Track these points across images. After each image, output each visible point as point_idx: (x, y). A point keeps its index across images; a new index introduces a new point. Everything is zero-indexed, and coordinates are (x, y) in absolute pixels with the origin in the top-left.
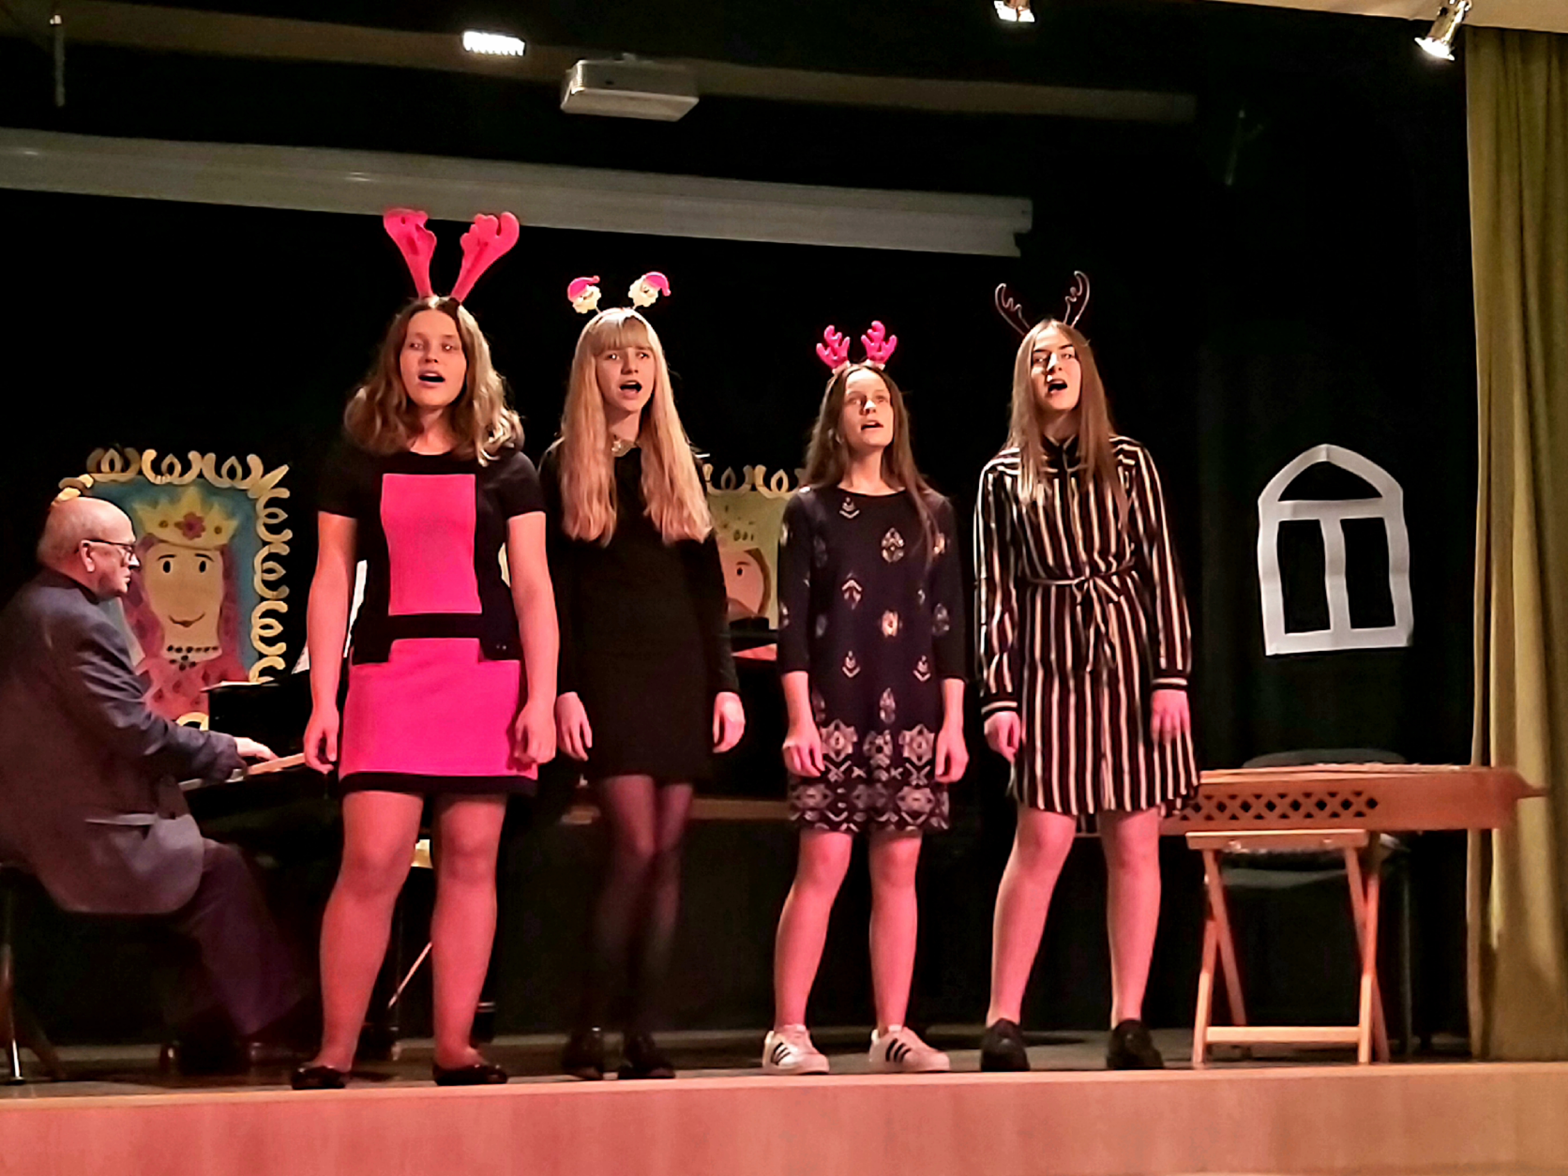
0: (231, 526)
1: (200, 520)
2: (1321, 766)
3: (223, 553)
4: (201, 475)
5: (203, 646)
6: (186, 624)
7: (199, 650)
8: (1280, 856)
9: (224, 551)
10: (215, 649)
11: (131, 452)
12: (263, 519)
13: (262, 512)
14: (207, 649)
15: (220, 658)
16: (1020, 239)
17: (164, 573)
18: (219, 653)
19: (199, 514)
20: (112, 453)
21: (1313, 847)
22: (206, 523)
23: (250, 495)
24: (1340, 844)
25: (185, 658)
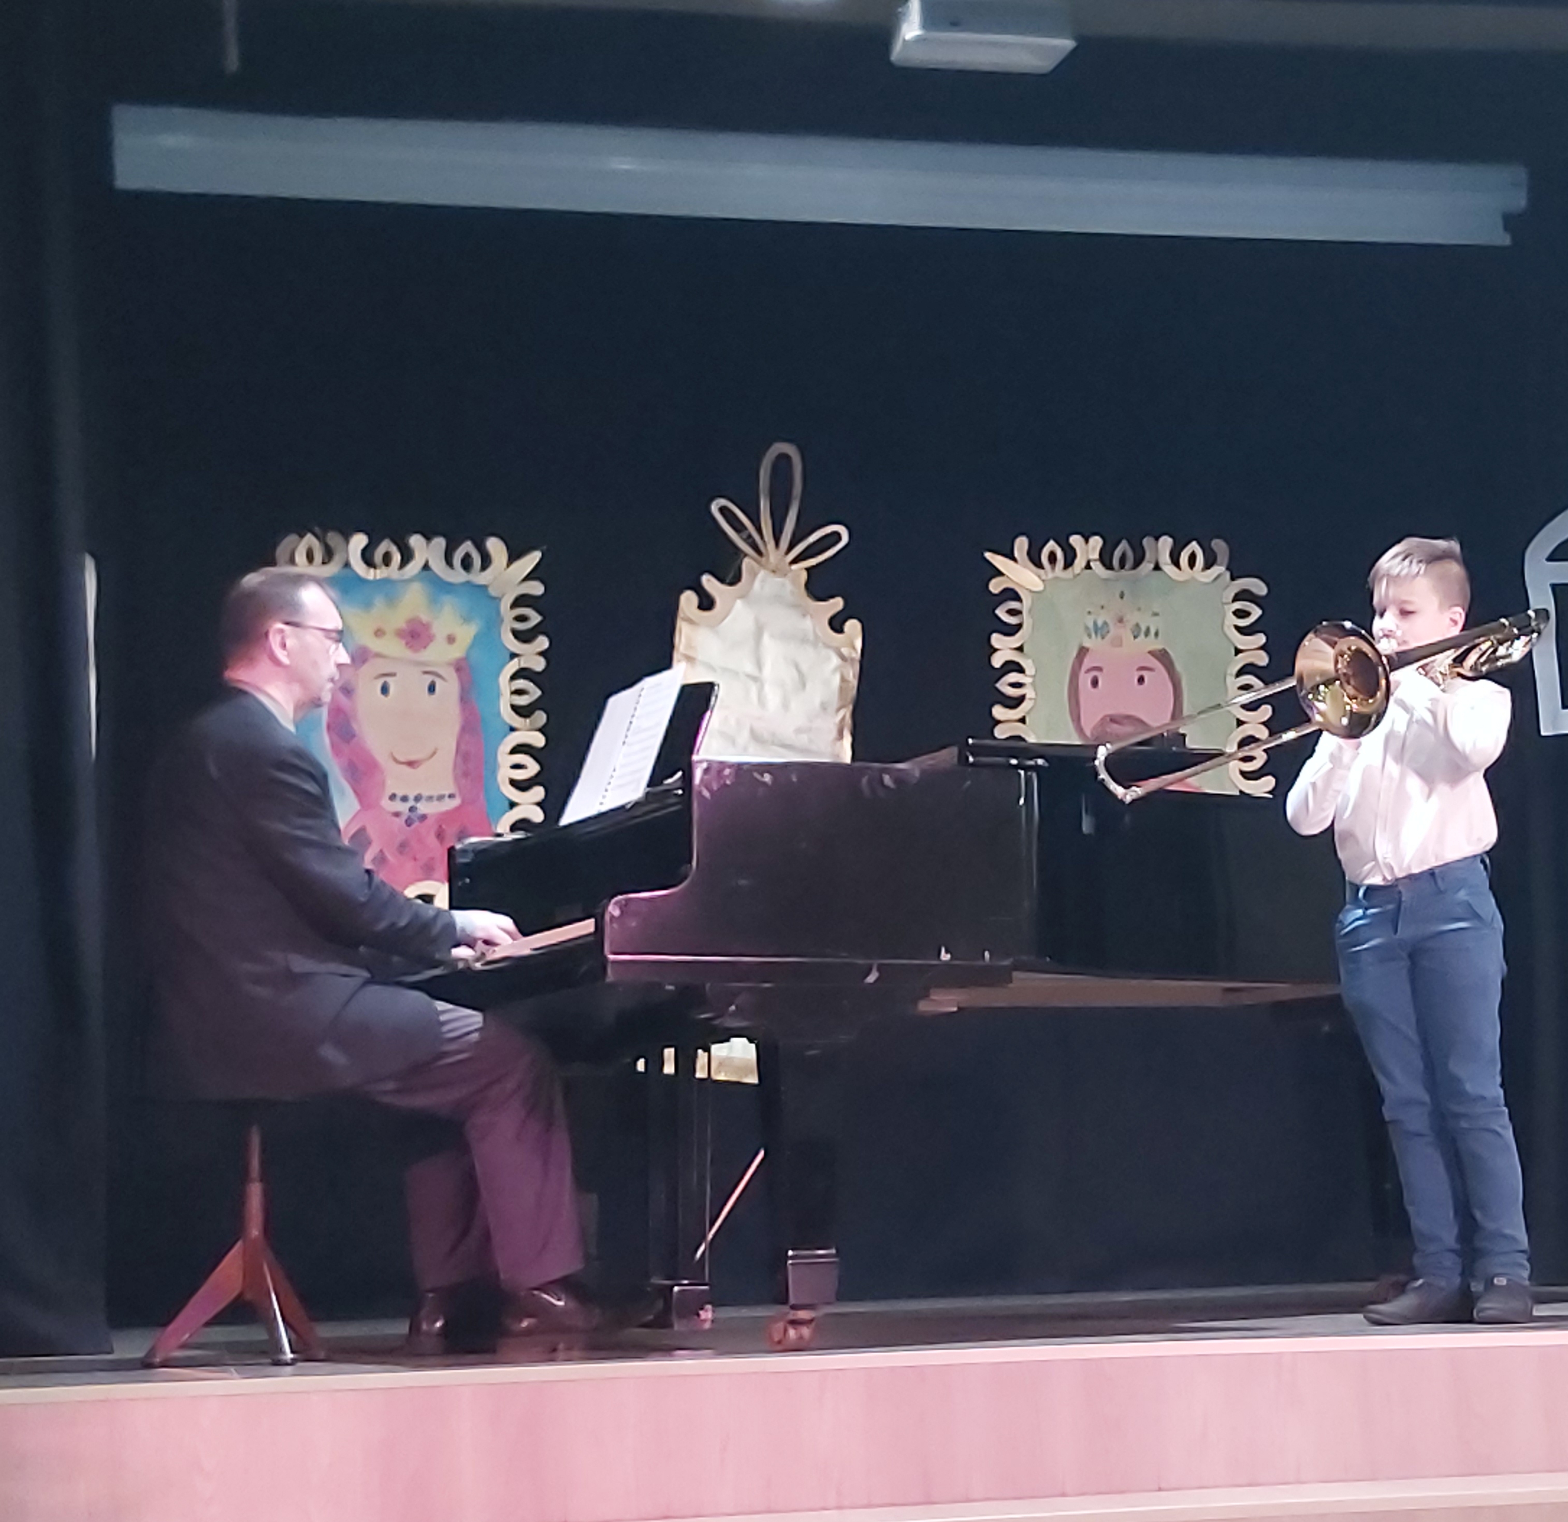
0: (467, 633)
1: (426, 627)
3: (458, 669)
4: (426, 567)
5: (435, 793)
6: (411, 764)
7: (430, 798)
9: (460, 667)
10: (451, 796)
11: (334, 538)
12: (509, 623)
13: (508, 614)
14: (441, 798)
15: (457, 809)
16: (1510, 221)
17: (382, 697)
18: (456, 802)
19: (425, 618)
20: (309, 539)
22: (434, 630)
23: (493, 592)
25: (412, 809)
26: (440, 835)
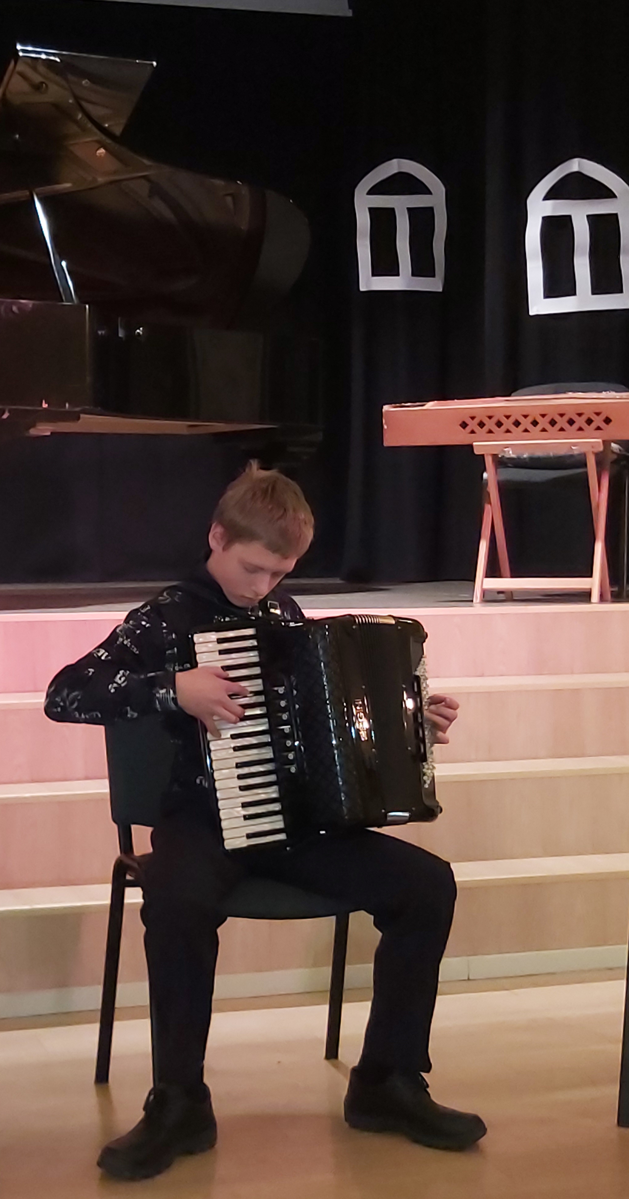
2: (571, 394)
8: (539, 459)
21: (562, 452)
24: (583, 450)
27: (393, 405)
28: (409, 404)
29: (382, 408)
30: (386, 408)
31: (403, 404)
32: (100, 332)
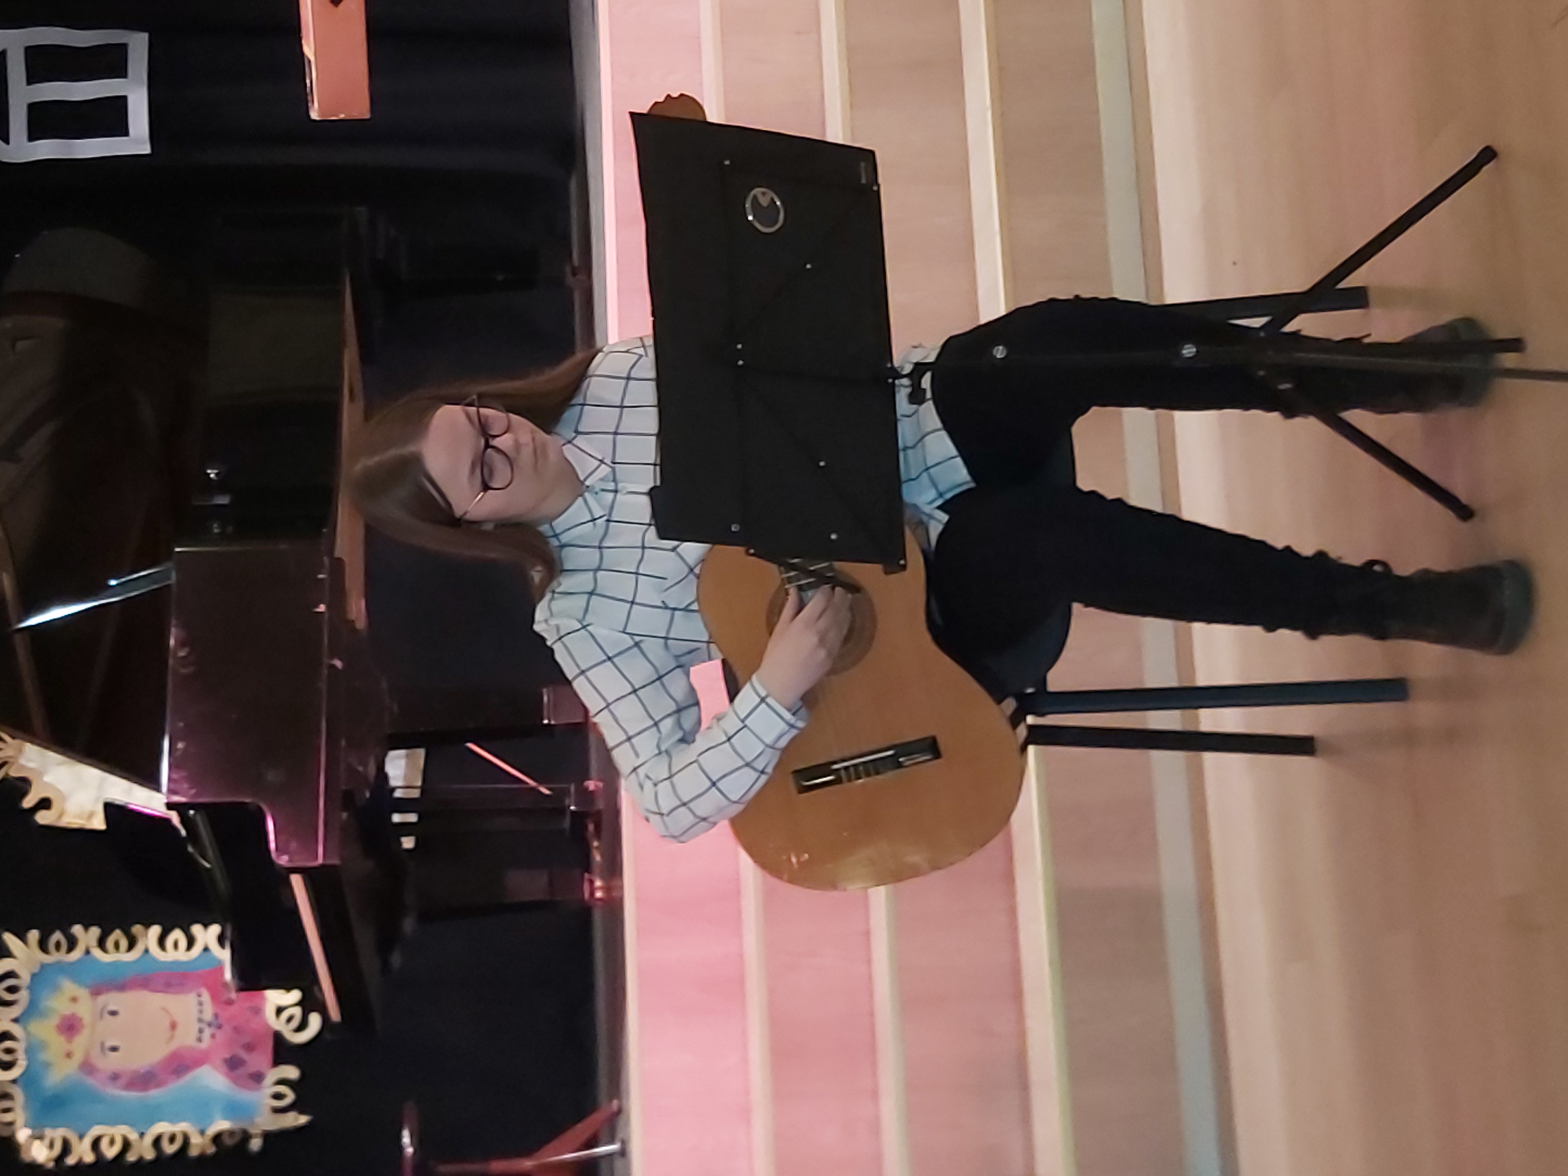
0: (69, 988)
1: (64, 1019)
3: (98, 993)
4: (16, 1021)
5: (198, 1007)
6: (173, 1026)
7: (201, 1012)
10: (199, 995)
12: (61, 956)
13: (54, 957)
14: (201, 1004)
15: (207, 990)
17: (120, 1051)
18: (203, 991)
19: (57, 1021)
22: (68, 1012)
23: (36, 970)
25: (210, 1025)
26: (230, 1003)
27: (310, 104)
28: (308, 81)
29: (315, 121)
30: (314, 115)
31: (308, 90)
32: (216, 531)
